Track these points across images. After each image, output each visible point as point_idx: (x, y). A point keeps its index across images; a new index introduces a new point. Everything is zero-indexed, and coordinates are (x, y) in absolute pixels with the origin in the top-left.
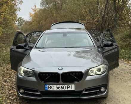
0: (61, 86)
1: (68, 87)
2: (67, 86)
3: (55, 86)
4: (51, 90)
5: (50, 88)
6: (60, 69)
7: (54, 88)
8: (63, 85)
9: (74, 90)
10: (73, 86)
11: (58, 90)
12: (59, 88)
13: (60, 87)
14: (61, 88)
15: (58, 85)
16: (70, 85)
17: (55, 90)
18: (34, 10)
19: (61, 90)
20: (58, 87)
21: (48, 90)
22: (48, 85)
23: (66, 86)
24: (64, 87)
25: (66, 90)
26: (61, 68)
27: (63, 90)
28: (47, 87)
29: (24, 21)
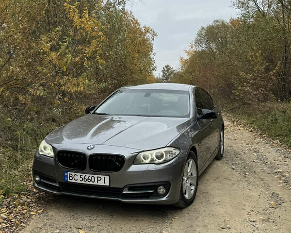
0: (88, 175)
1: (99, 179)
2: (98, 177)
3: (79, 175)
4: (73, 181)
5: (71, 178)
6: (89, 148)
7: (77, 178)
8: (91, 176)
9: (108, 185)
10: (107, 178)
11: (83, 182)
12: (84, 179)
13: (86, 178)
14: (88, 179)
15: (84, 175)
16: (102, 177)
17: (79, 181)
18: (188, 53)
19: (87, 182)
20: (83, 177)
21: (69, 181)
22: (69, 173)
23: (96, 176)
24: (93, 178)
25: (96, 183)
26: (92, 147)
27: (91, 183)
28: (67, 176)
29: (172, 72)
